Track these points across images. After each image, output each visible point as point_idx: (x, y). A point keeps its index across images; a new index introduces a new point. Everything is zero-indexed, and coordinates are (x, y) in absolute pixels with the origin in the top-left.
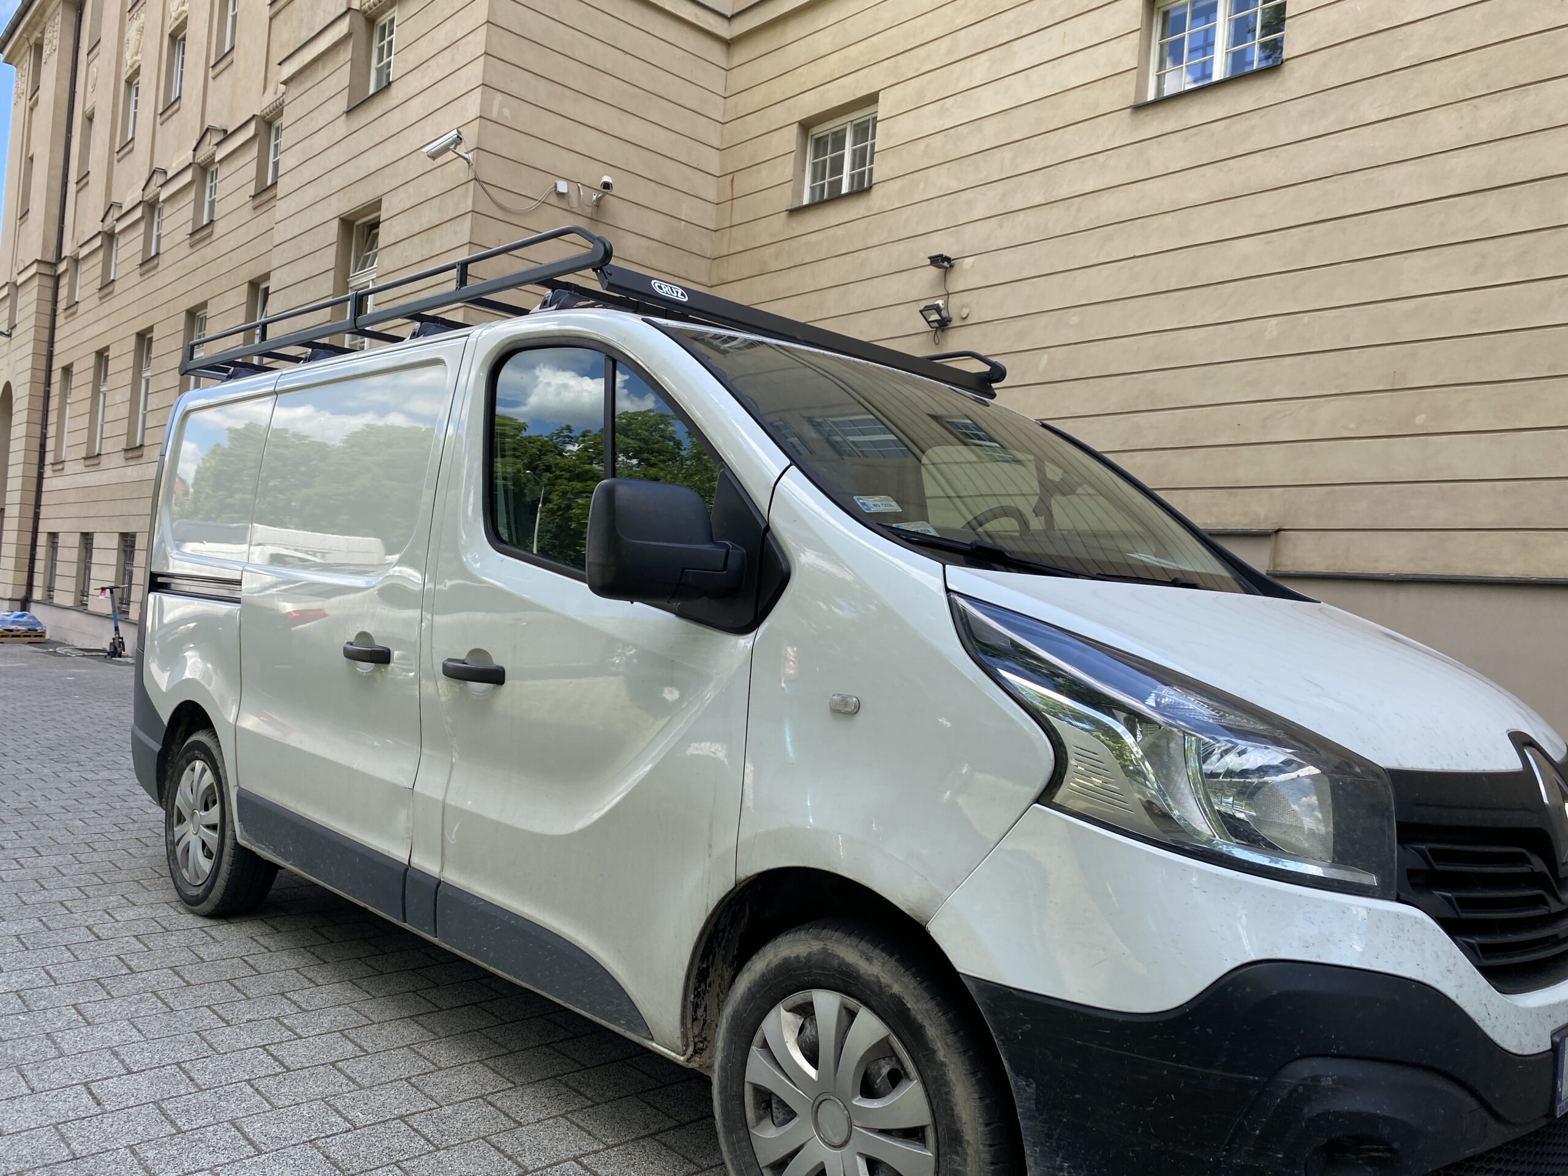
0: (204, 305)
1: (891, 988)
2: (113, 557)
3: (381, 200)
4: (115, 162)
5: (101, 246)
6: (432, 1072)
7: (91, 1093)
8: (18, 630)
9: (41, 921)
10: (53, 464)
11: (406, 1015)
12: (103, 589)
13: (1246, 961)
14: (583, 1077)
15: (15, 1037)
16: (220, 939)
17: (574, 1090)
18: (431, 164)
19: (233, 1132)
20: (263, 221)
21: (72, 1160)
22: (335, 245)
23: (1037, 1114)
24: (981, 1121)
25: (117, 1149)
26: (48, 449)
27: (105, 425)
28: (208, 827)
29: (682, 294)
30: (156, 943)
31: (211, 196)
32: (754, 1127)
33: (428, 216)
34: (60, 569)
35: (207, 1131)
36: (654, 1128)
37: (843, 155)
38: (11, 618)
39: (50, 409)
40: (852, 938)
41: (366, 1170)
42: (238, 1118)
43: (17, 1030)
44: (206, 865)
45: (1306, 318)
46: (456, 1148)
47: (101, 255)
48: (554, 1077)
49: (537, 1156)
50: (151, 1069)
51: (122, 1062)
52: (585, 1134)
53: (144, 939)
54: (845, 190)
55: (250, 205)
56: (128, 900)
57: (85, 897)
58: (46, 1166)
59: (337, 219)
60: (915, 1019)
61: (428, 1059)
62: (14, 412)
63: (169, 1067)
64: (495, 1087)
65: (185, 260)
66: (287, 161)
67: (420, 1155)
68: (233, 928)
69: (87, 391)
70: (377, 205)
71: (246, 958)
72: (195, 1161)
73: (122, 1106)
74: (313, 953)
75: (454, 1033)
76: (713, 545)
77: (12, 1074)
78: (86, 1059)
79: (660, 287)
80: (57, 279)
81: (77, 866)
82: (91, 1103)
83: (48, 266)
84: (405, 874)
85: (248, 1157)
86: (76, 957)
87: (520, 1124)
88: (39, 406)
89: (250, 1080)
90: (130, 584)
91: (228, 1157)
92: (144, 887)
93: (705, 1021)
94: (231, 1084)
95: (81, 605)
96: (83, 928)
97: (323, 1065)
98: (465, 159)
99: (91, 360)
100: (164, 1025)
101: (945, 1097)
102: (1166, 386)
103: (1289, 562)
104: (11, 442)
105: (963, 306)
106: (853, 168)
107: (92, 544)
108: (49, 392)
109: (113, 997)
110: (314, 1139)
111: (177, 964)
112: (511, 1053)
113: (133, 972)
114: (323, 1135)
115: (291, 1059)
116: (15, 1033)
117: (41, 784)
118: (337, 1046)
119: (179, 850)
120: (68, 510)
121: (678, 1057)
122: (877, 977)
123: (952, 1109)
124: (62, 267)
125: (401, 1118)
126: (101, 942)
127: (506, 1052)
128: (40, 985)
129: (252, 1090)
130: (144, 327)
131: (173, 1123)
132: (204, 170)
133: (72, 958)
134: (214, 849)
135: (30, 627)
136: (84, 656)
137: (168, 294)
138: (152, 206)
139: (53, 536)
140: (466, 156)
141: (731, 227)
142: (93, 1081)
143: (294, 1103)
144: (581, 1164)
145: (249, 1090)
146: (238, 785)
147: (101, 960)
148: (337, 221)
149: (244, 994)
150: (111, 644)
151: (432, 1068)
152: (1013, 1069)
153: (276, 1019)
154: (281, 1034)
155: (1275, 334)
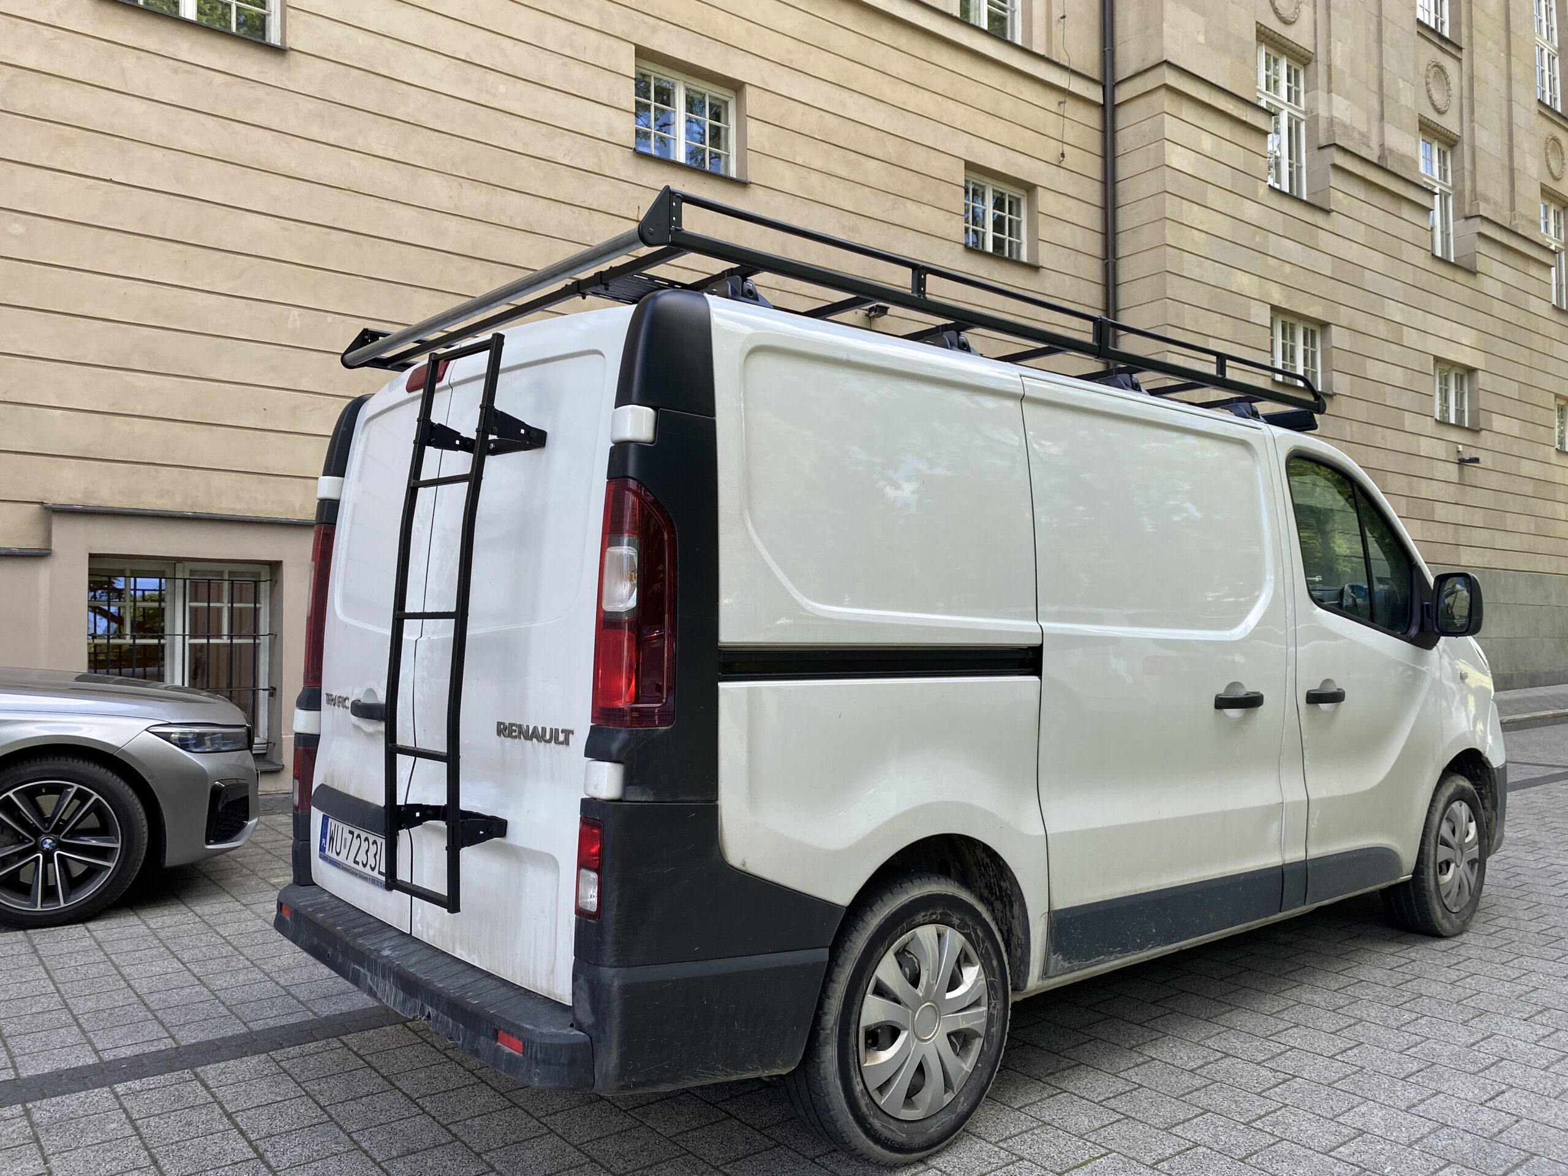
45: (330, 318)
84: (1282, 871)
146: (1049, 910)
155: (298, 324)
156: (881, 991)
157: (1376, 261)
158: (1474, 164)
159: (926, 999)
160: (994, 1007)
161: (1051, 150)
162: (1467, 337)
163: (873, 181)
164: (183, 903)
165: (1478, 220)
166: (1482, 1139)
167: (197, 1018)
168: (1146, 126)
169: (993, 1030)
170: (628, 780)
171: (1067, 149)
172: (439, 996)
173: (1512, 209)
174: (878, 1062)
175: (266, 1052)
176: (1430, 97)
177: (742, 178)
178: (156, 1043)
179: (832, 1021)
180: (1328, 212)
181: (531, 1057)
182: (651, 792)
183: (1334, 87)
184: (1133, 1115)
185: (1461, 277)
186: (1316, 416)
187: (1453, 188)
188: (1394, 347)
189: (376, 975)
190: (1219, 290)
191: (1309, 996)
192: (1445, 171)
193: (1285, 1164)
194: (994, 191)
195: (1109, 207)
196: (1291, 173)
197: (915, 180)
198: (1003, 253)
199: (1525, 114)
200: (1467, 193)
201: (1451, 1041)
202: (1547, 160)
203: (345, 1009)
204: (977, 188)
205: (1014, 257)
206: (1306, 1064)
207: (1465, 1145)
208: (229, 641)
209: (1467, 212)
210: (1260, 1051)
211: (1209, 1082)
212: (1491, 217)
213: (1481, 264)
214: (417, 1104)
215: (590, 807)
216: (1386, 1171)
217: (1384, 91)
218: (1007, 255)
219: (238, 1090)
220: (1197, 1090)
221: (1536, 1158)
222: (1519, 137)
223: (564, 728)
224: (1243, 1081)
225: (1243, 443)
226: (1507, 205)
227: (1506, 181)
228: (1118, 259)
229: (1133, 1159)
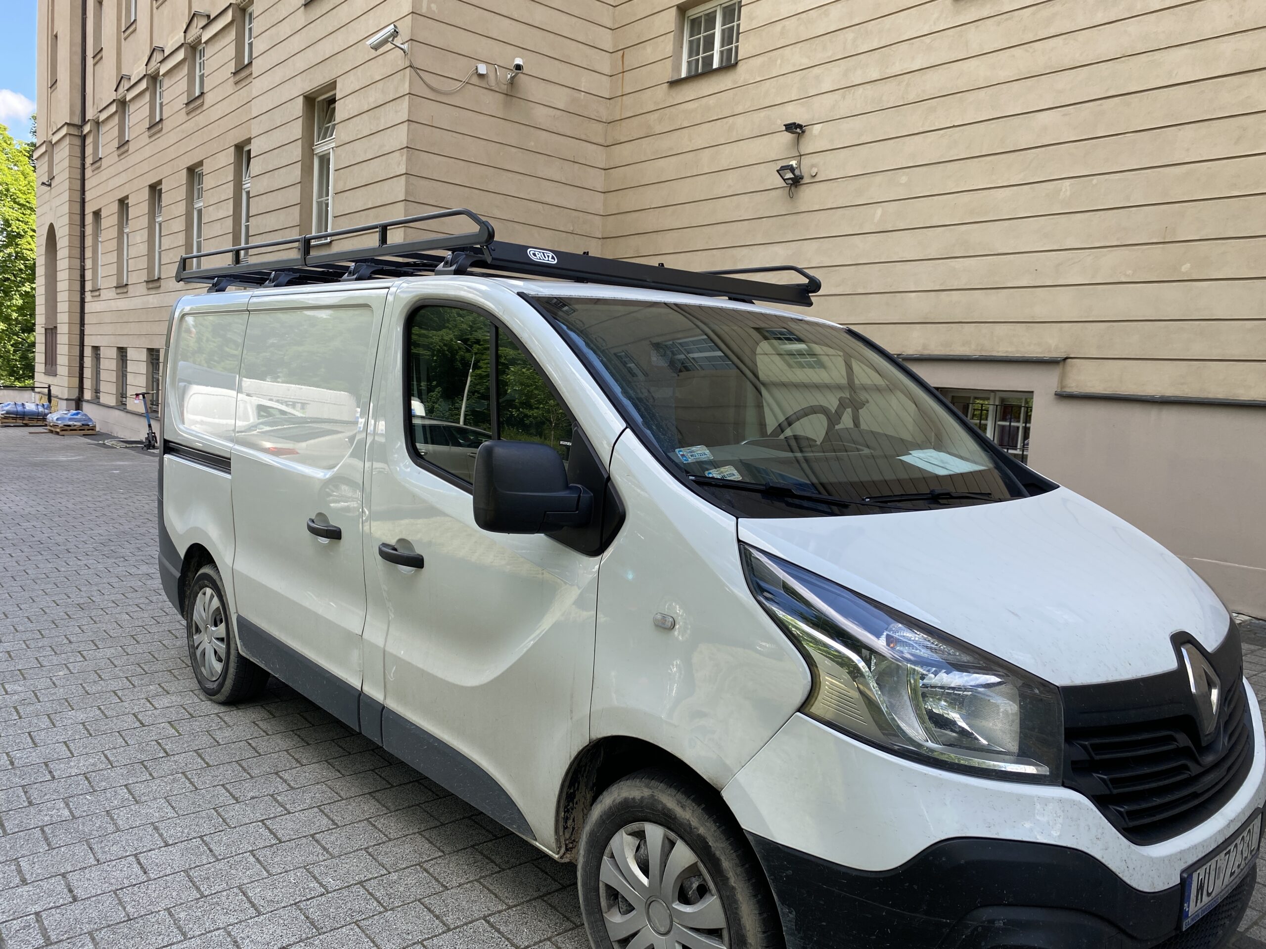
0: (201, 163)
1: (698, 829)
2: (143, 368)
3: (336, 81)
4: (123, 40)
5: (116, 112)
6: (384, 843)
7: (139, 863)
8: (75, 425)
9: (100, 709)
10: (92, 291)
11: (367, 791)
12: (137, 395)
13: (943, 838)
14: (494, 846)
15: (84, 814)
16: (231, 724)
17: (487, 858)
18: (374, 53)
19: (241, 896)
20: (243, 94)
21: (127, 921)
22: (301, 119)
23: (796, 932)
24: (760, 930)
25: (159, 911)
26: (86, 278)
27: (130, 261)
28: (218, 639)
29: (553, 258)
30: (184, 728)
31: (200, 71)
32: (606, 913)
33: (374, 97)
34: (103, 375)
35: (221, 895)
36: (544, 890)
37: (714, 34)
38: (69, 416)
39: (86, 246)
40: (672, 789)
41: (335, 929)
42: (244, 884)
43: (85, 808)
44: (218, 667)
45: (1095, 180)
46: (399, 909)
47: (116, 118)
48: (473, 846)
49: (457, 916)
50: (182, 842)
51: (161, 835)
52: (493, 896)
53: (175, 724)
54: (716, 65)
55: (232, 80)
56: (163, 688)
57: (131, 686)
58: (109, 926)
59: (302, 97)
60: (715, 854)
61: (381, 831)
62: (58, 248)
63: (194, 840)
64: (430, 855)
65: (183, 126)
66: (259, 46)
67: (373, 916)
68: (240, 714)
69: (114, 232)
70: (332, 85)
71: (250, 741)
72: (214, 921)
73: (162, 874)
74: (299, 736)
75: (401, 807)
76: (567, 492)
77: (83, 847)
78: (136, 833)
79: (534, 255)
80: (84, 138)
81: (125, 658)
82: (140, 872)
83: (76, 128)
84: (359, 696)
85: (251, 918)
86: (126, 742)
87: (446, 888)
88: (77, 243)
89: (253, 851)
90: (158, 390)
91: (237, 918)
92: (175, 676)
93: (573, 828)
94: (239, 854)
95: (121, 405)
96: (130, 716)
97: (305, 837)
98: (402, 49)
99: (115, 207)
100: (190, 802)
101: (735, 911)
102: (978, 236)
103: (1074, 385)
104: (58, 273)
105: (813, 166)
106: (722, 46)
107: (126, 356)
108: (84, 232)
109: (154, 778)
110: (298, 902)
111: (201, 747)
112: (443, 824)
113: (168, 755)
114: (305, 898)
115: (283, 832)
116: (84, 811)
117: (97, 579)
118: (316, 820)
119: (199, 652)
120: (108, 329)
121: (554, 855)
122: (688, 821)
123: (739, 920)
124: (87, 129)
125: (361, 883)
126: (144, 728)
127: (439, 824)
128: (101, 768)
129: (254, 860)
130: (154, 181)
131: (198, 889)
132: (194, 49)
133: (123, 744)
134: (223, 657)
135: (83, 423)
136: (126, 447)
137: (172, 153)
138: (154, 79)
139: (96, 349)
140: (402, 46)
141: (623, 95)
142: (141, 853)
143: (284, 870)
144: (488, 922)
145: (252, 859)
146: (237, 612)
147: (144, 744)
148: (301, 99)
149: (248, 773)
150: (146, 439)
151: (384, 839)
152: (780, 900)
153: (272, 796)
154: (275, 810)
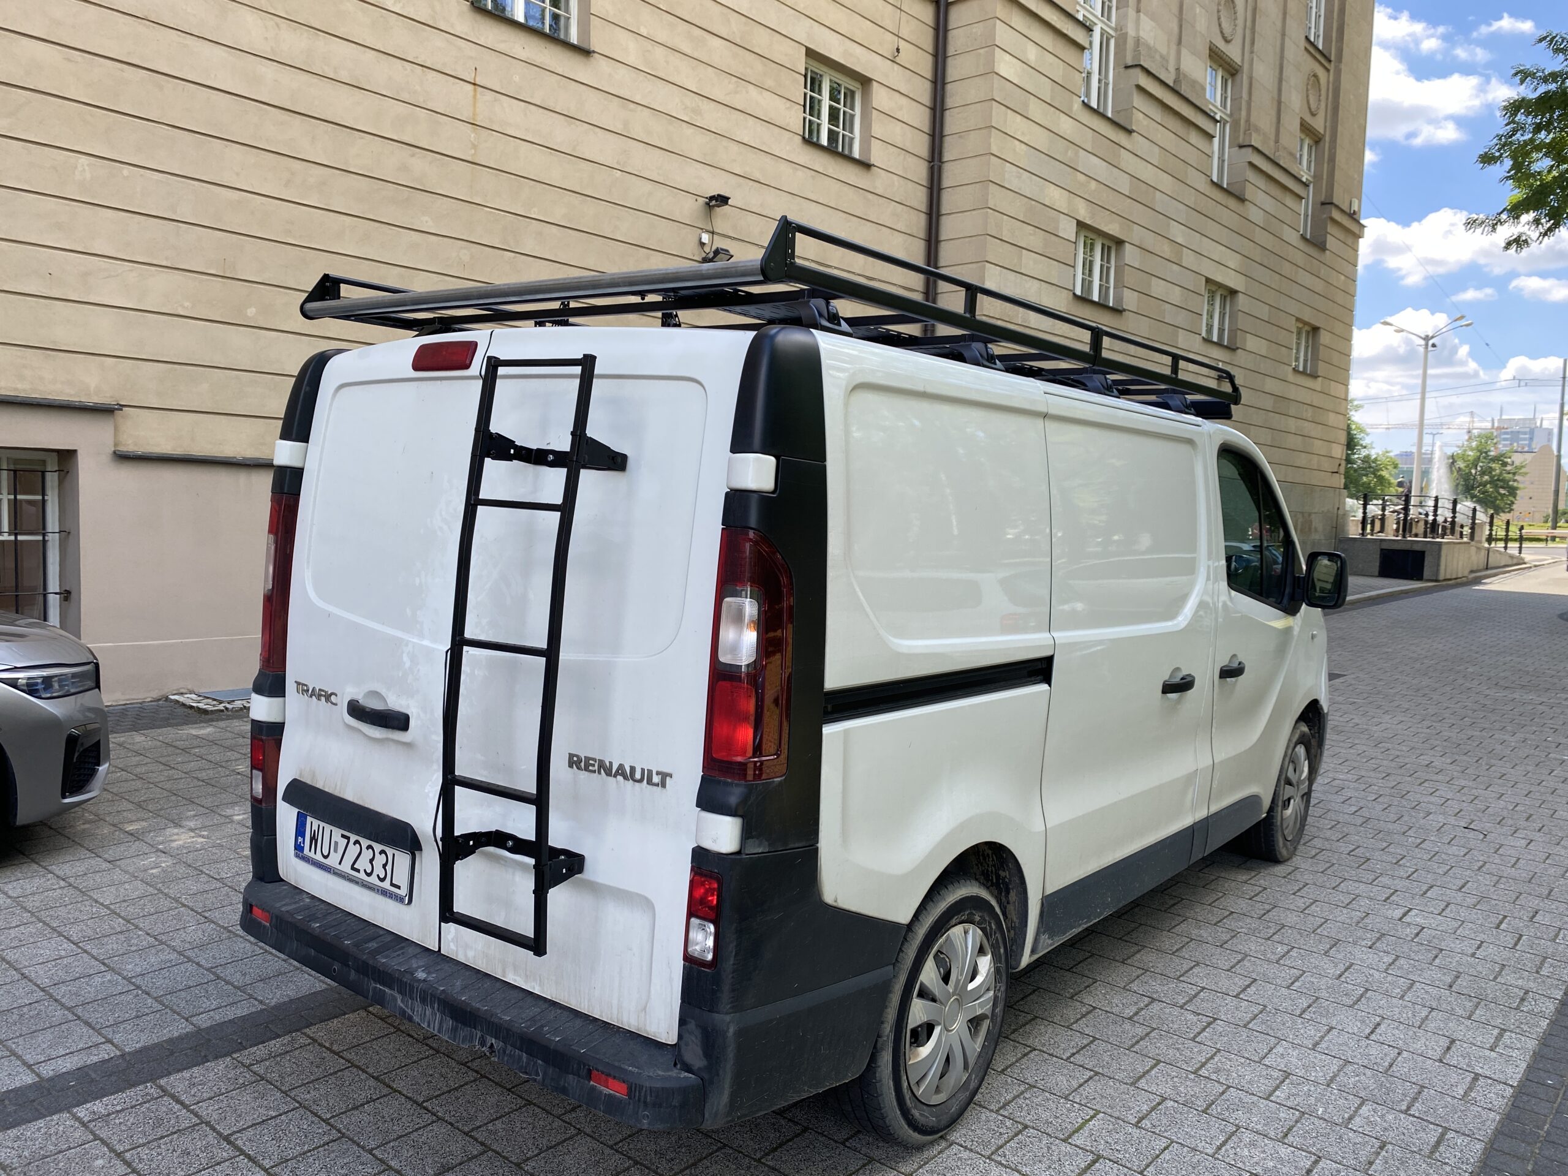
103: (130, 442)
146: (1043, 896)
155: (88, 176)
156: (924, 994)
157: (1166, 182)
158: (1250, 94)
159: (954, 994)
160: (999, 990)
161: (888, 42)
162: (1233, 260)
163: (716, 60)
164: (33, 861)
165: (1250, 150)
166: (1379, 1074)
167: (127, 1015)
168: (978, 29)
169: (997, 1010)
170: (747, 834)
171: (903, 45)
172: (508, 1030)
173: (1277, 141)
174: (919, 1059)
175: (228, 1054)
176: (1220, 25)
177: (584, 46)
178: (94, 1051)
179: (888, 1029)
180: (1130, 132)
181: (639, 1100)
182: (767, 843)
183: (1142, 6)
184: (1101, 1071)
185: (1232, 203)
186: (1232, 406)
187: (1231, 115)
188: (1175, 267)
189: (412, 999)
190: (1033, 203)
191: (1196, 931)
192: (1226, 98)
193: (1240, 1112)
194: (831, 81)
195: (938, 109)
196: (1099, 88)
197: (758, 63)
198: (837, 147)
199: (1295, 51)
200: (1242, 122)
201: (1323, 973)
202: (1307, 96)
203: (292, 994)
204: (814, 76)
205: (846, 152)
206: (1220, 1006)
207: (1368, 1080)
208: (12, 538)
209: (1241, 141)
210: (1178, 994)
211: (1149, 1030)
212: (1260, 148)
213: (1250, 193)
214: (426, 1108)
215: (701, 858)
216: (1319, 1113)
217: (1184, 16)
218: (840, 149)
219: (220, 1105)
220: (1142, 1039)
221: (1426, 1090)
222: (1288, 71)
223: (660, 770)
224: (1176, 1026)
225: (1190, 442)
226: (1273, 137)
227: (1274, 113)
228: (943, 163)
229: (1118, 1118)
